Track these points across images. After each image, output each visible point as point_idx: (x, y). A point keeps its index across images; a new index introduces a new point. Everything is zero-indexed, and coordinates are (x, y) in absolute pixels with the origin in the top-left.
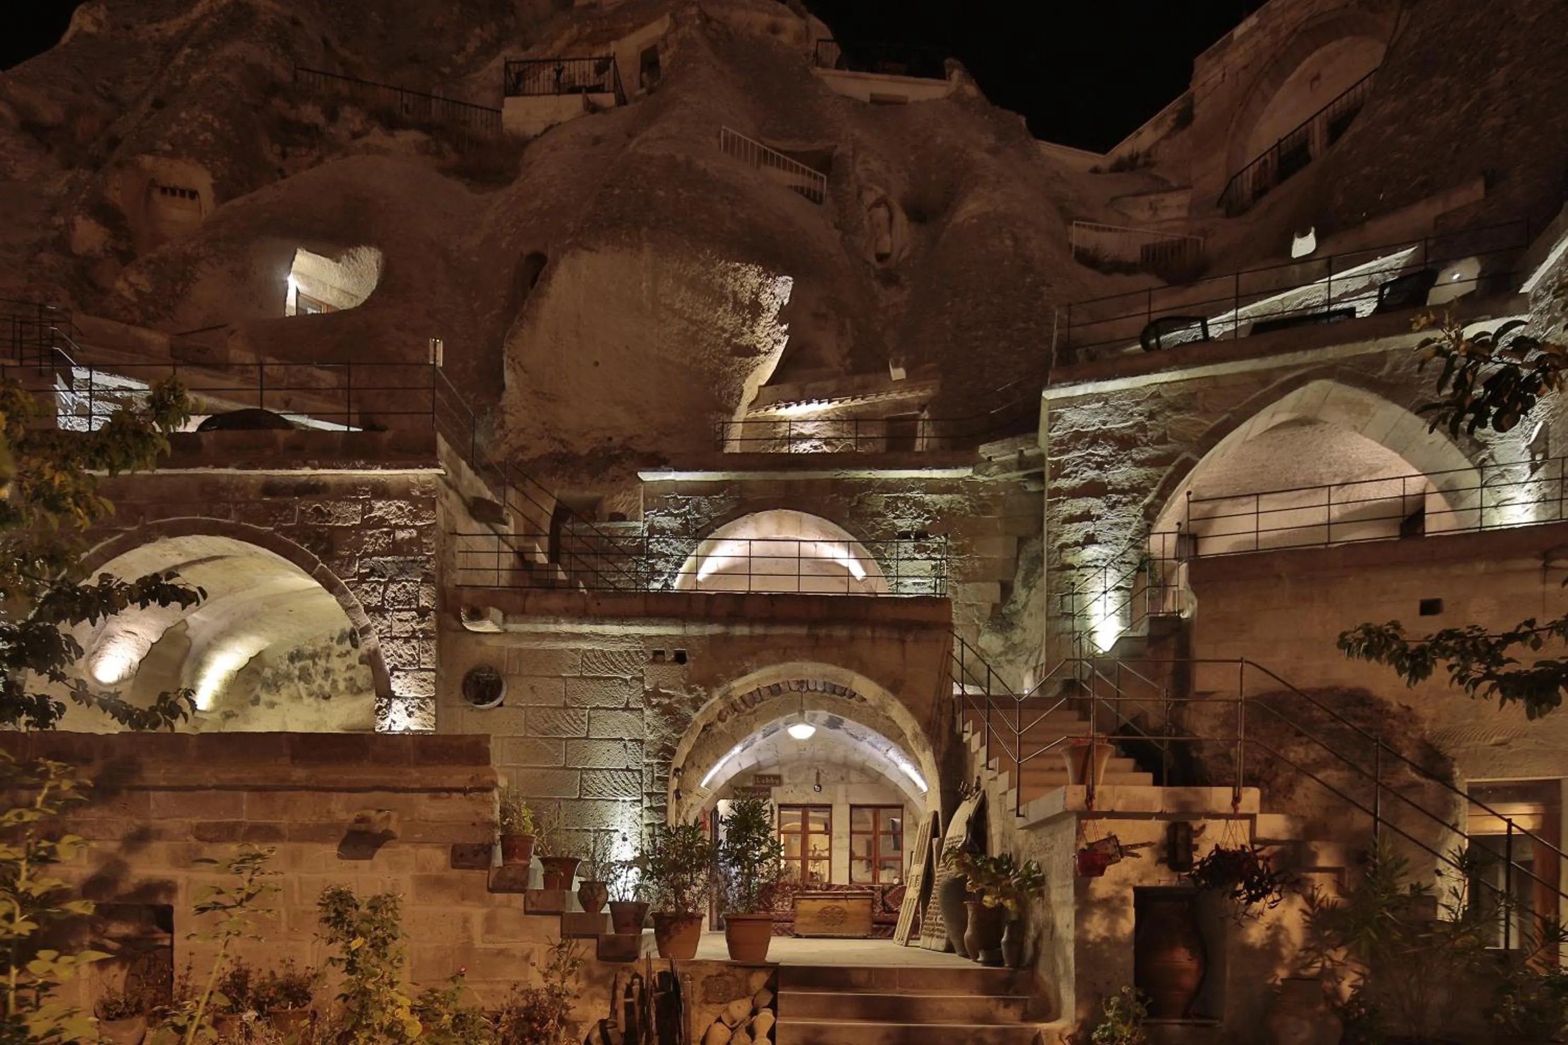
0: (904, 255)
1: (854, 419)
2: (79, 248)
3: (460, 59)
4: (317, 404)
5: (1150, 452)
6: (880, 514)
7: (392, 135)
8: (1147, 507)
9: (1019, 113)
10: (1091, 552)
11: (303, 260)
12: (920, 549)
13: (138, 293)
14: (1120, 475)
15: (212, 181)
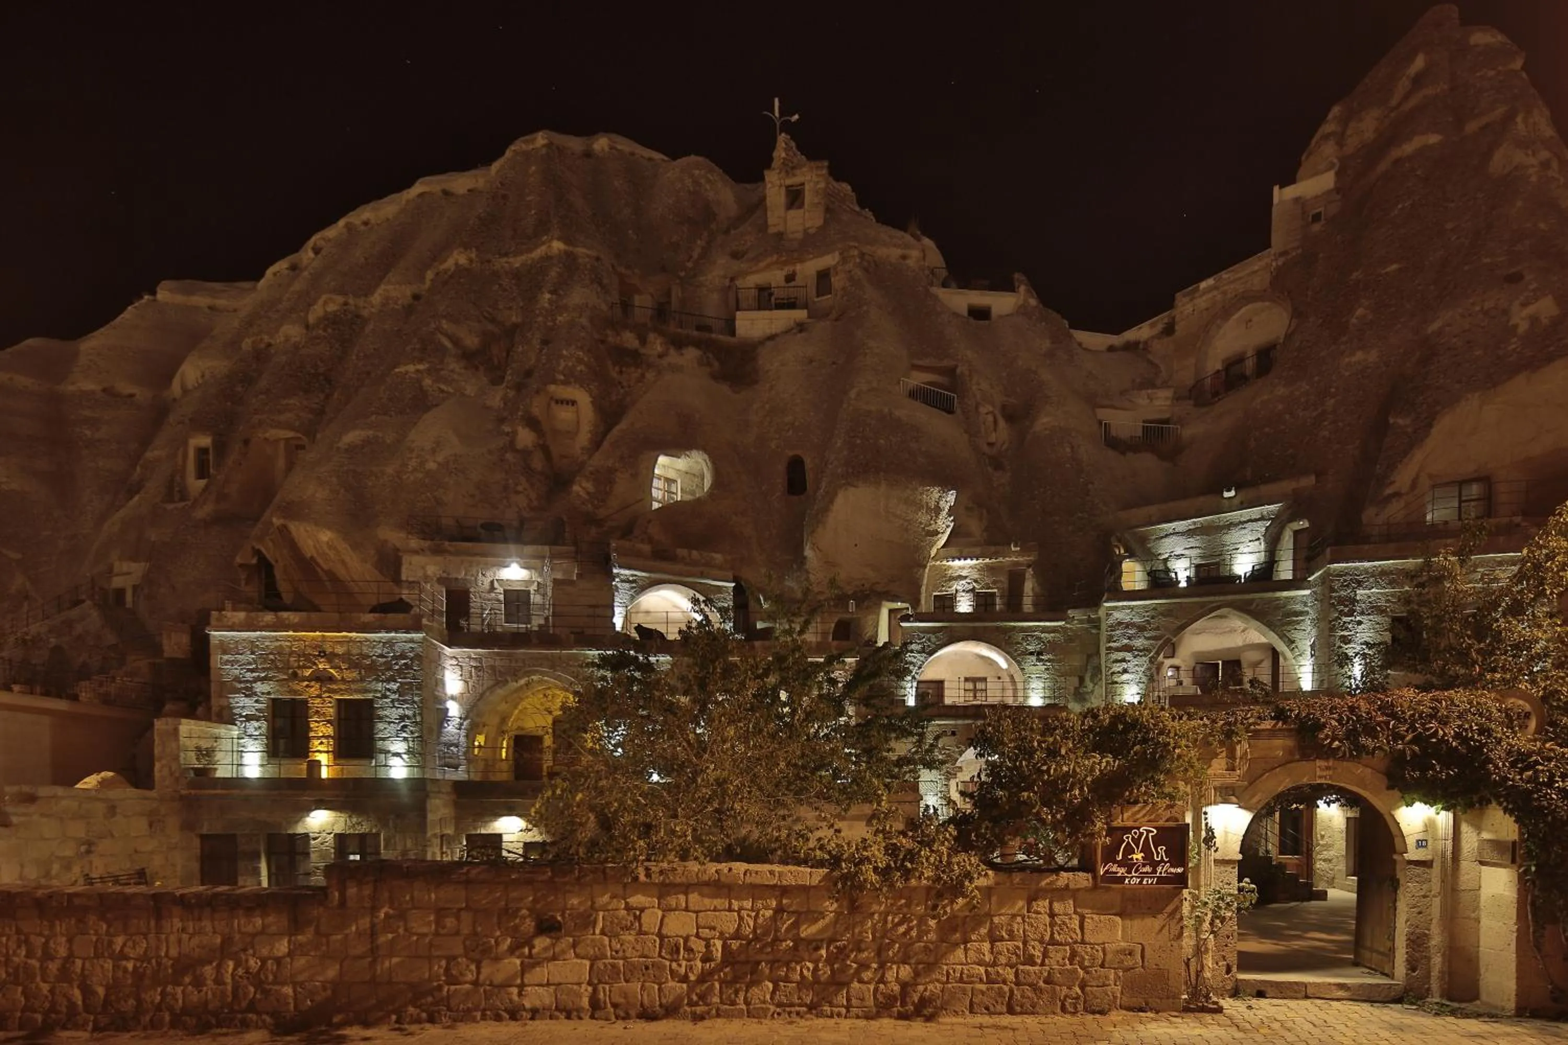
0: (1004, 447)
1: (990, 569)
2: (520, 445)
3: (690, 265)
4: (715, 572)
5: (1153, 633)
6: (1019, 643)
7: (682, 354)
8: (1151, 658)
9: (1064, 317)
10: (1125, 677)
11: (662, 460)
12: (1039, 660)
13: (588, 493)
14: (1139, 643)
15: (591, 399)
